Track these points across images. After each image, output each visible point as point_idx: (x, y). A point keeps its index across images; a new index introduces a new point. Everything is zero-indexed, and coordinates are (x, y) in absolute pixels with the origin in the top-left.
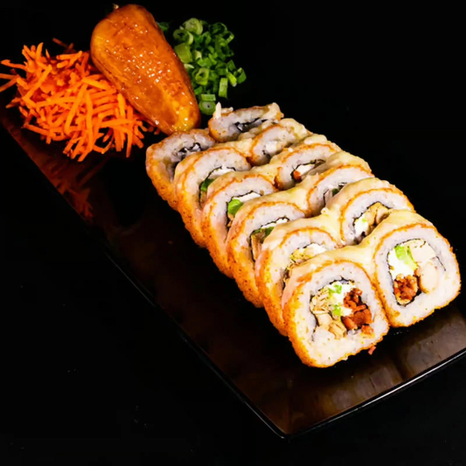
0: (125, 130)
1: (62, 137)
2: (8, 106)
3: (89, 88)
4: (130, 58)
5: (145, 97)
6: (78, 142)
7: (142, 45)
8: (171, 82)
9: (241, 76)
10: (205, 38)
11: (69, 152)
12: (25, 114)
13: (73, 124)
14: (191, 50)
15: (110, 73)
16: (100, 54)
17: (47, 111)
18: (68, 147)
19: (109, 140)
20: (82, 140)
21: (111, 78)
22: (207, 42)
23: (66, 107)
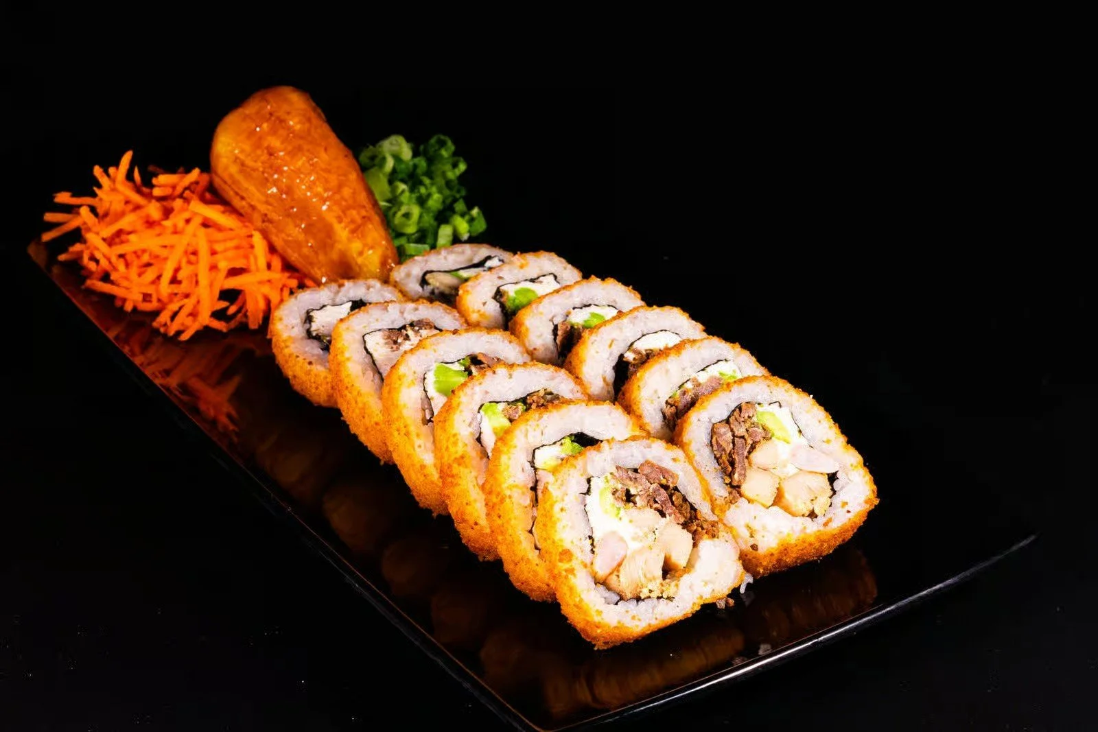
0: (266, 289)
1: (153, 305)
2: (62, 257)
3: (206, 224)
4: (278, 170)
5: (301, 237)
6: (181, 308)
7: (300, 149)
8: (349, 208)
9: (476, 223)
10: (415, 166)
11: (165, 325)
12: (92, 266)
13: (174, 281)
14: (391, 182)
15: (243, 198)
16: (226, 168)
17: (129, 261)
18: (164, 317)
19: (239, 311)
20: (189, 304)
21: (243, 207)
22: (419, 171)
23: (164, 253)
